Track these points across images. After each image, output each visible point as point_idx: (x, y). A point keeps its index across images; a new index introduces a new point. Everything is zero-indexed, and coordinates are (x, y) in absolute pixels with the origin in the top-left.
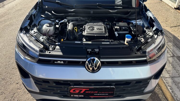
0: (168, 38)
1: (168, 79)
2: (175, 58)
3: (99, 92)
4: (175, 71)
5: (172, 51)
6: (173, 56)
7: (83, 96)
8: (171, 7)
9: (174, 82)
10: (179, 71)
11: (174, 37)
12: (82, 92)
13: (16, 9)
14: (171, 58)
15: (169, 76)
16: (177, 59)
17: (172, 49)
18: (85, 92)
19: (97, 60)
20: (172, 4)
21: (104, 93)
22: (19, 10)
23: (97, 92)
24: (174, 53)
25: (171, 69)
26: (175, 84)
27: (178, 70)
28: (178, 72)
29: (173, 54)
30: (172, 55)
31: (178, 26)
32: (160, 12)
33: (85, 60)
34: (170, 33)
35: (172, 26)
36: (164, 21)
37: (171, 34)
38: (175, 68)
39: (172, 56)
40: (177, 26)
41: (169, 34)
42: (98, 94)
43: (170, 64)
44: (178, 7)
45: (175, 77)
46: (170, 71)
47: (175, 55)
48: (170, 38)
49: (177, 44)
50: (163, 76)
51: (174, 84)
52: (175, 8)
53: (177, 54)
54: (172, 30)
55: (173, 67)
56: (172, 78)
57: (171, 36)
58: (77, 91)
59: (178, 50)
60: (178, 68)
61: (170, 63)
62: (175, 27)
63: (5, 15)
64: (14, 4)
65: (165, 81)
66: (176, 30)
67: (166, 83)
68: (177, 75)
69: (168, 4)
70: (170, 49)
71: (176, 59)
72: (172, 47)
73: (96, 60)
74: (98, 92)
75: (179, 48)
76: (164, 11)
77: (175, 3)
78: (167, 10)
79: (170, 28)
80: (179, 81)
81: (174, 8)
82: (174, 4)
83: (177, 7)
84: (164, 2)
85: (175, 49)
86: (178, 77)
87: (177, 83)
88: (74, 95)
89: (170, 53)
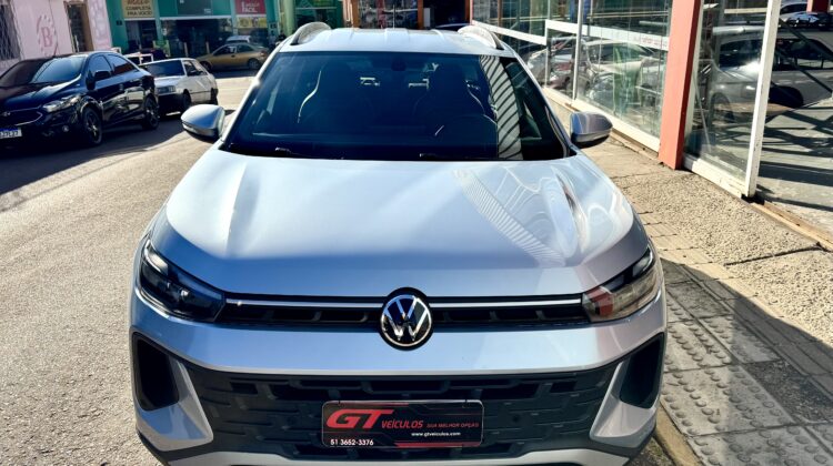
0: (716, 301)
1: (708, 440)
2: (740, 368)
3: (429, 426)
4: (738, 412)
5: (728, 346)
6: (734, 363)
7: (372, 443)
8: (729, 194)
9: (733, 448)
10: (754, 413)
11: (739, 298)
12: (369, 424)
13: (81, 213)
14: (726, 368)
15: (715, 431)
16: (748, 371)
17: (729, 340)
18: (377, 425)
19: (418, 303)
20: (732, 183)
21: (445, 430)
22: (92, 217)
23: (420, 424)
24: (735, 353)
25: (724, 406)
26: (738, 457)
27: (751, 408)
28: (749, 415)
29: (732, 356)
30: (728, 359)
31: (754, 259)
32: (686, 211)
33: (380, 306)
34: (723, 286)
35: (733, 261)
36: (701, 243)
37: (728, 289)
38: (739, 401)
39: (728, 364)
40: (750, 258)
41: (718, 290)
42: (426, 435)
43: (720, 390)
44: (757, 193)
45: (737, 432)
46: (718, 413)
47: (740, 358)
48: (723, 303)
49: (751, 323)
50: (690, 432)
51: (734, 454)
52: (743, 196)
53: (745, 355)
54: (732, 275)
55: (731, 400)
56: (728, 435)
57: (727, 295)
58: (352, 422)
59: (751, 341)
60: (751, 401)
61: (719, 387)
62: (743, 265)
63: (35, 237)
64: (68, 195)
65: (697, 448)
66: (747, 273)
67: (699, 454)
68: (745, 424)
69: (717, 182)
70: (723, 341)
71: (742, 371)
72: (729, 333)
73: (414, 303)
74: (425, 425)
75: (756, 336)
76: (700, 207)
77: (743, 175)
78: (714, 205)
79: (724, 268)
80: (751, 444)
81: (740, 196)
82: (740, 182)
83: (753, 193)
84: (700, 177)
85: (741, 338)
86: (750, 431)
87: (744, 453)
88: (339, 441)
89: (722, 353)
